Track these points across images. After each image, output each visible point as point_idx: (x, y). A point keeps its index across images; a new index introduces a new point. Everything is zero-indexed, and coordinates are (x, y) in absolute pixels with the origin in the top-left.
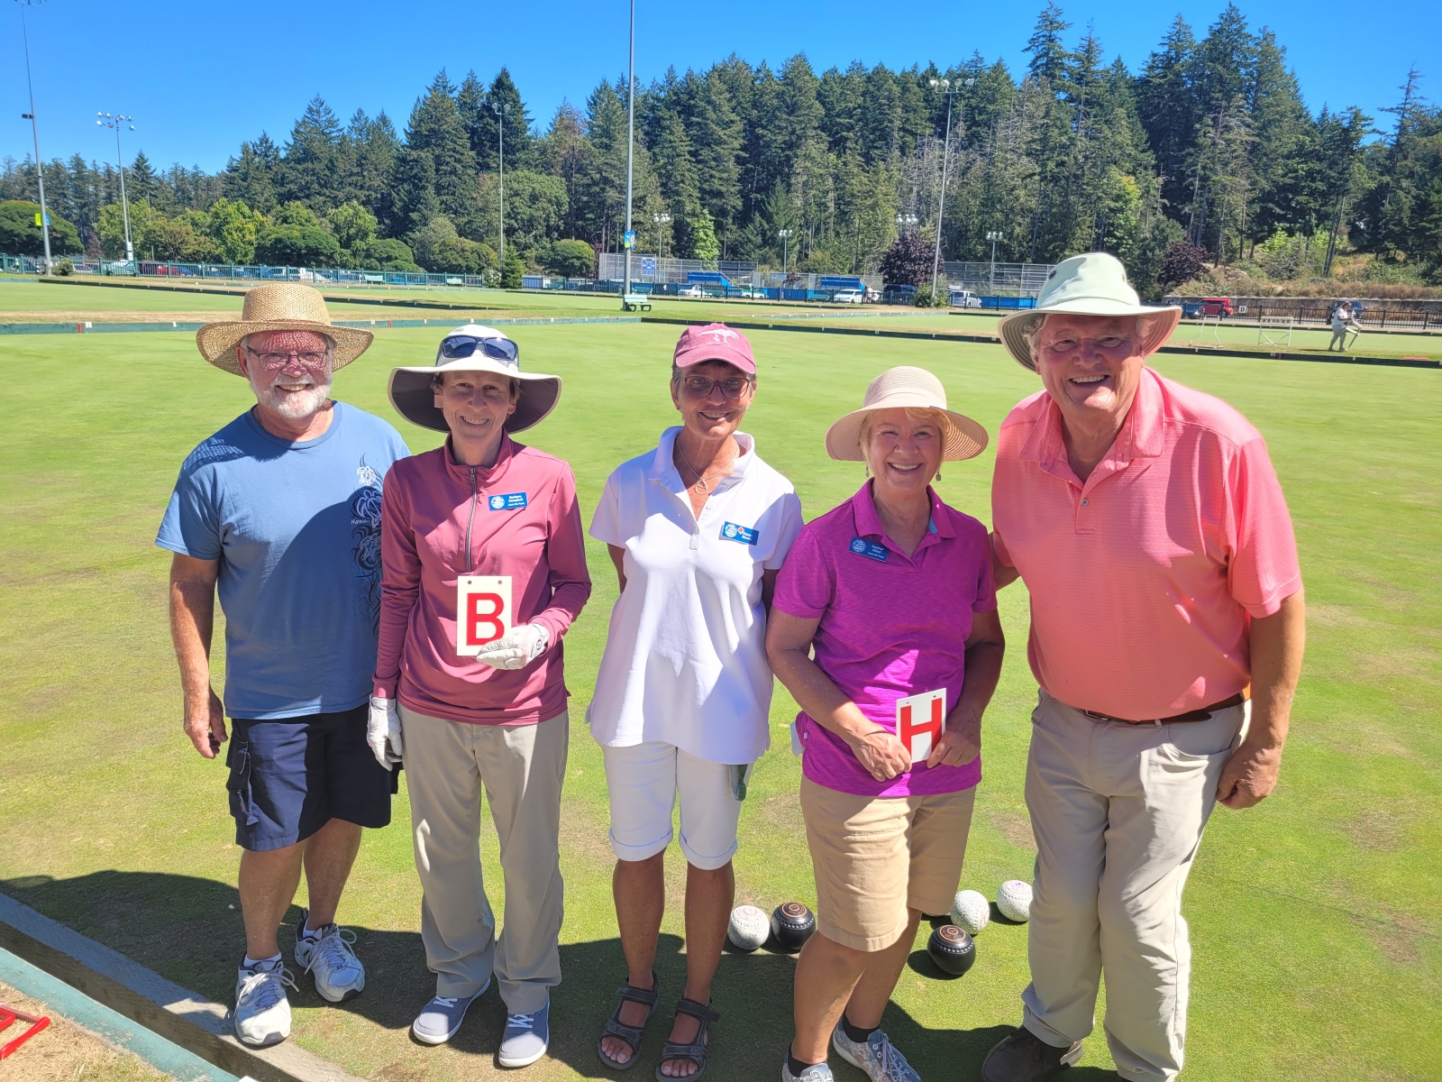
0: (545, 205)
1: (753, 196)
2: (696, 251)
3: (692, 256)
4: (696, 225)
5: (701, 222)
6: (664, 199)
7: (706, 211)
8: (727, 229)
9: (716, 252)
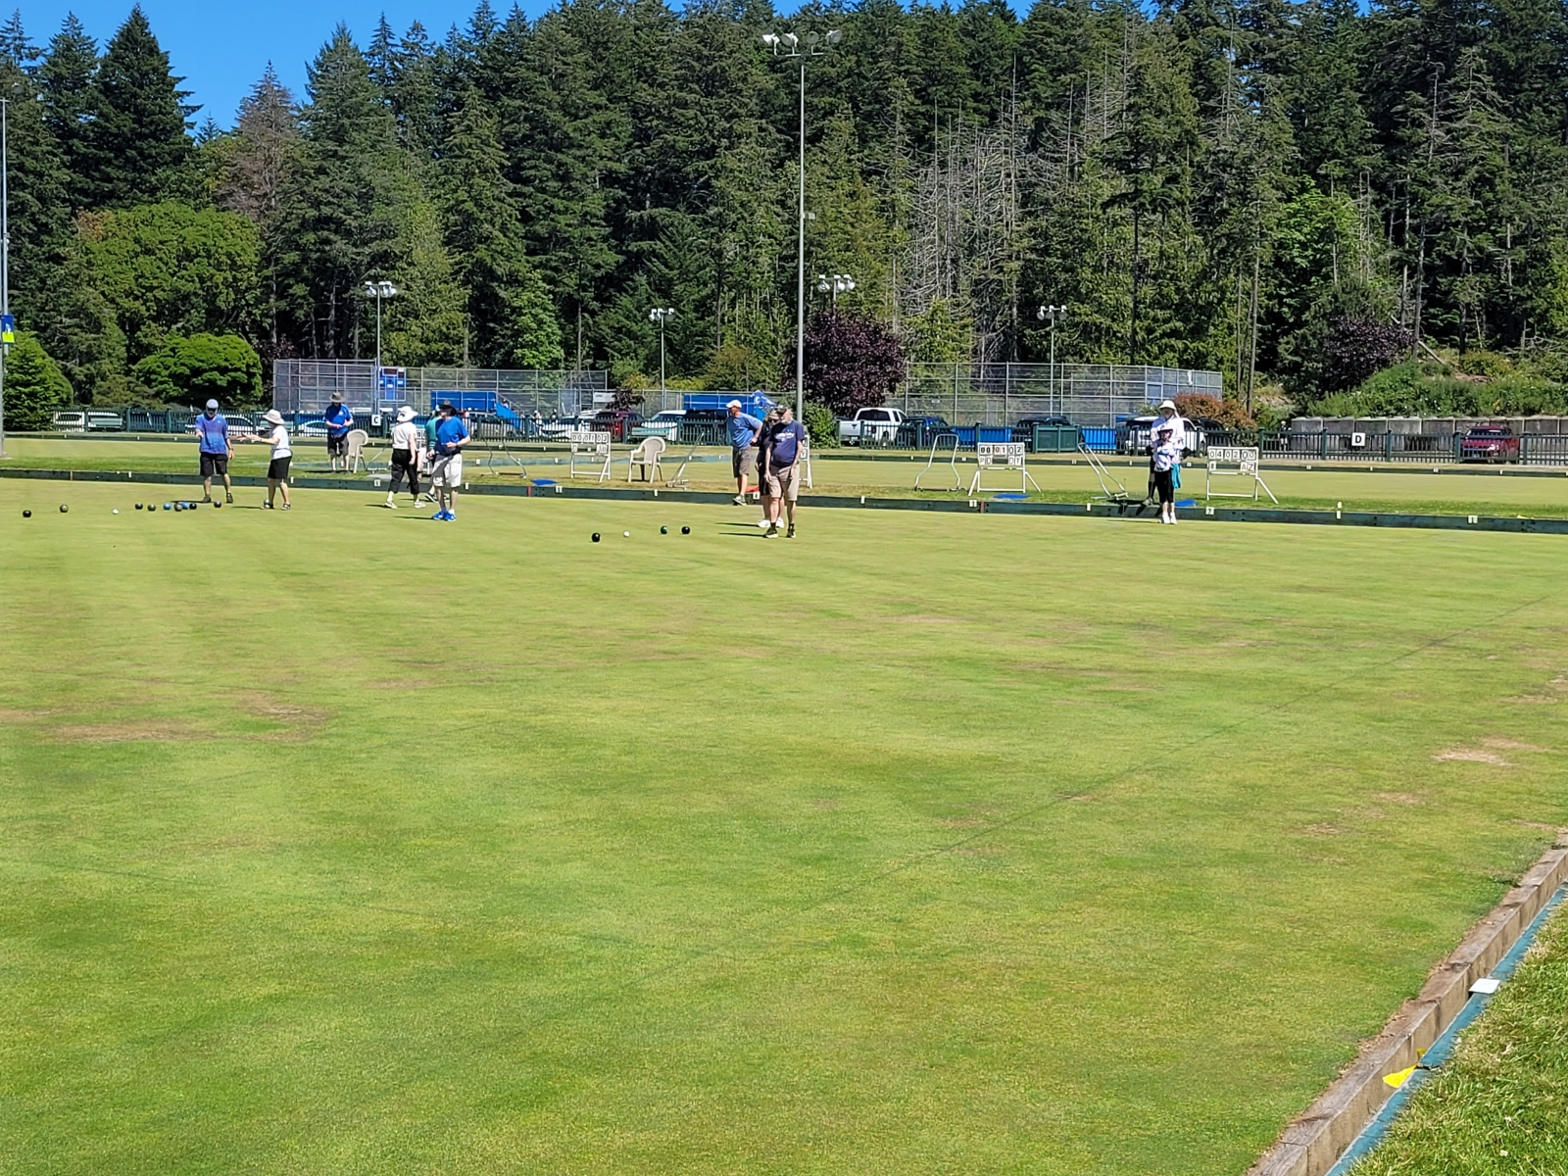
1: (633, 247)
2: (519, 351)
3: (510, 363)
4: (517, 303)
5: (526, 296)
6: (450, 254)
7: (537, 274)
8: (585, 310)
9: (559, 352)
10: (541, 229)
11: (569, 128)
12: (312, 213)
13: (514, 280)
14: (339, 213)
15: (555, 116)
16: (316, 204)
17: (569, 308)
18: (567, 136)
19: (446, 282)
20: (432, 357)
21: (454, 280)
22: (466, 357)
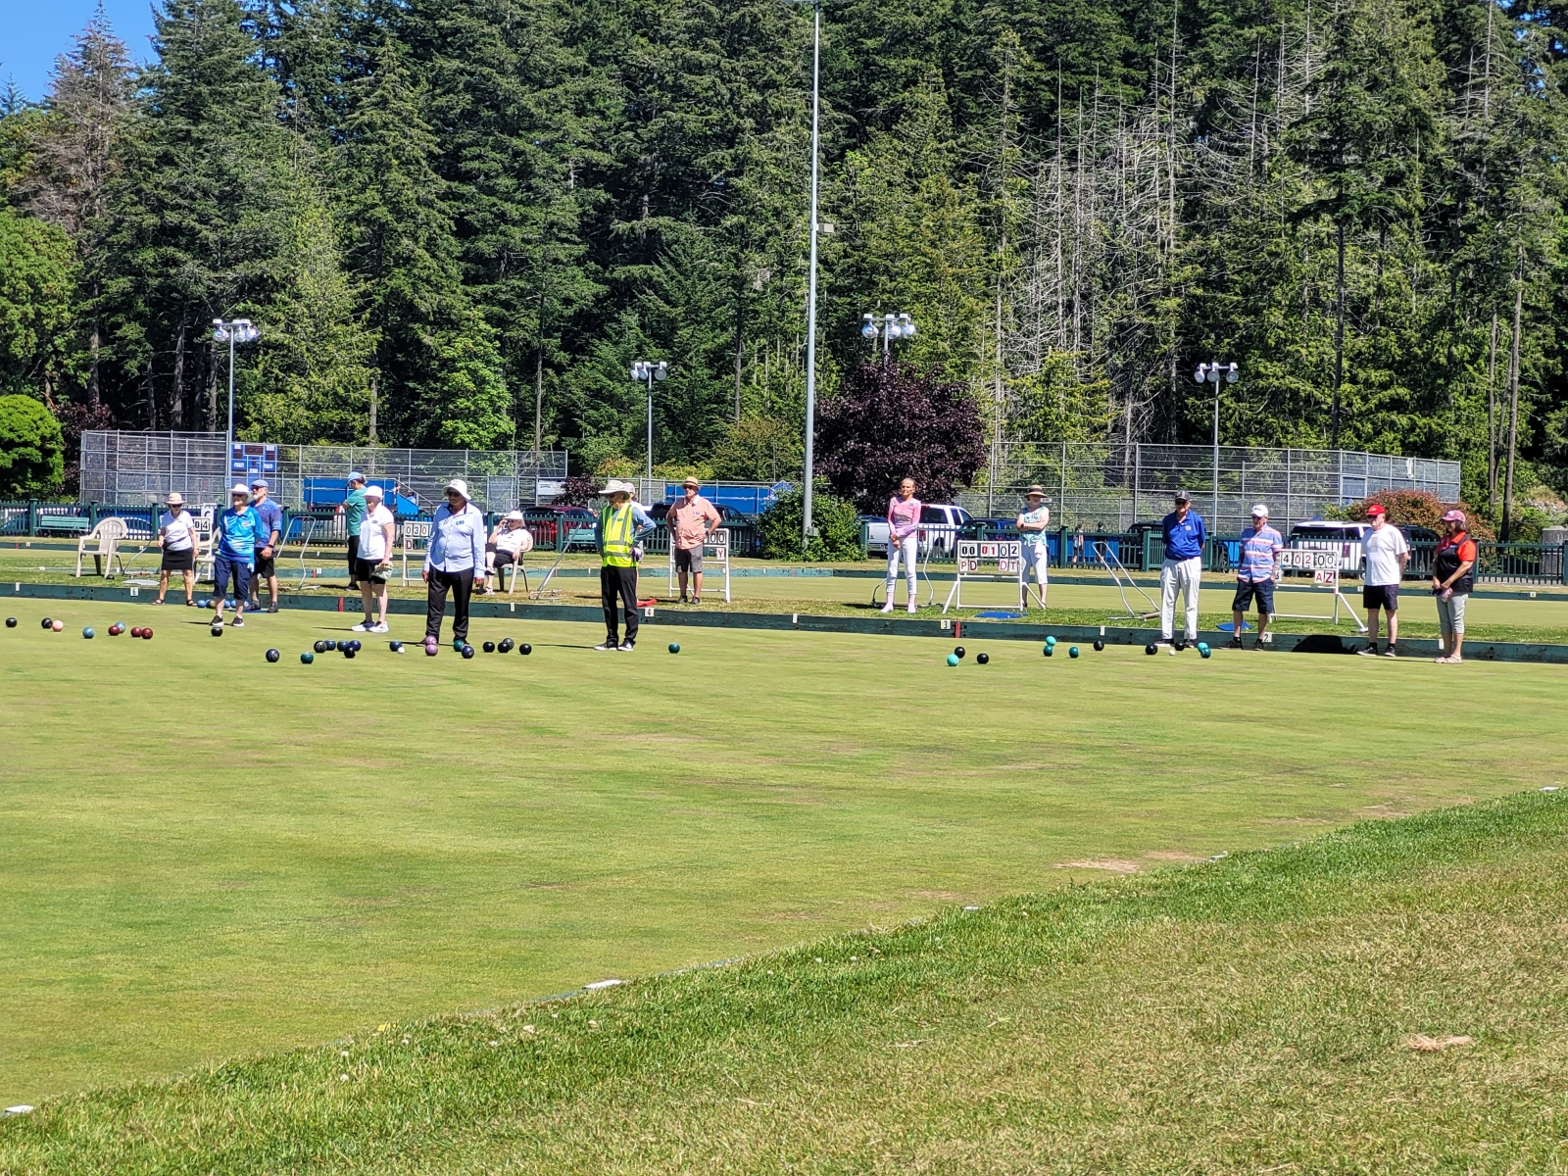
1: (620, 272)
2: (449, 424)
3: (435, 440)
4: (448, 353)
5: (462, 343)
6: (352, 282)
7: (477, 312)
8: (548, 363)
9: (507, 425)
10: (485, 245)
11: (528, 101)
12: (151, 220)
13: (444, 320)
14: (190, 221)
15: (509, 84)
16: (159, 207)
17: (525, 364)
18: (525, 113)
19: (345, 322)
20: (322, 431)
21: (357, 319)
22: (373, 431)
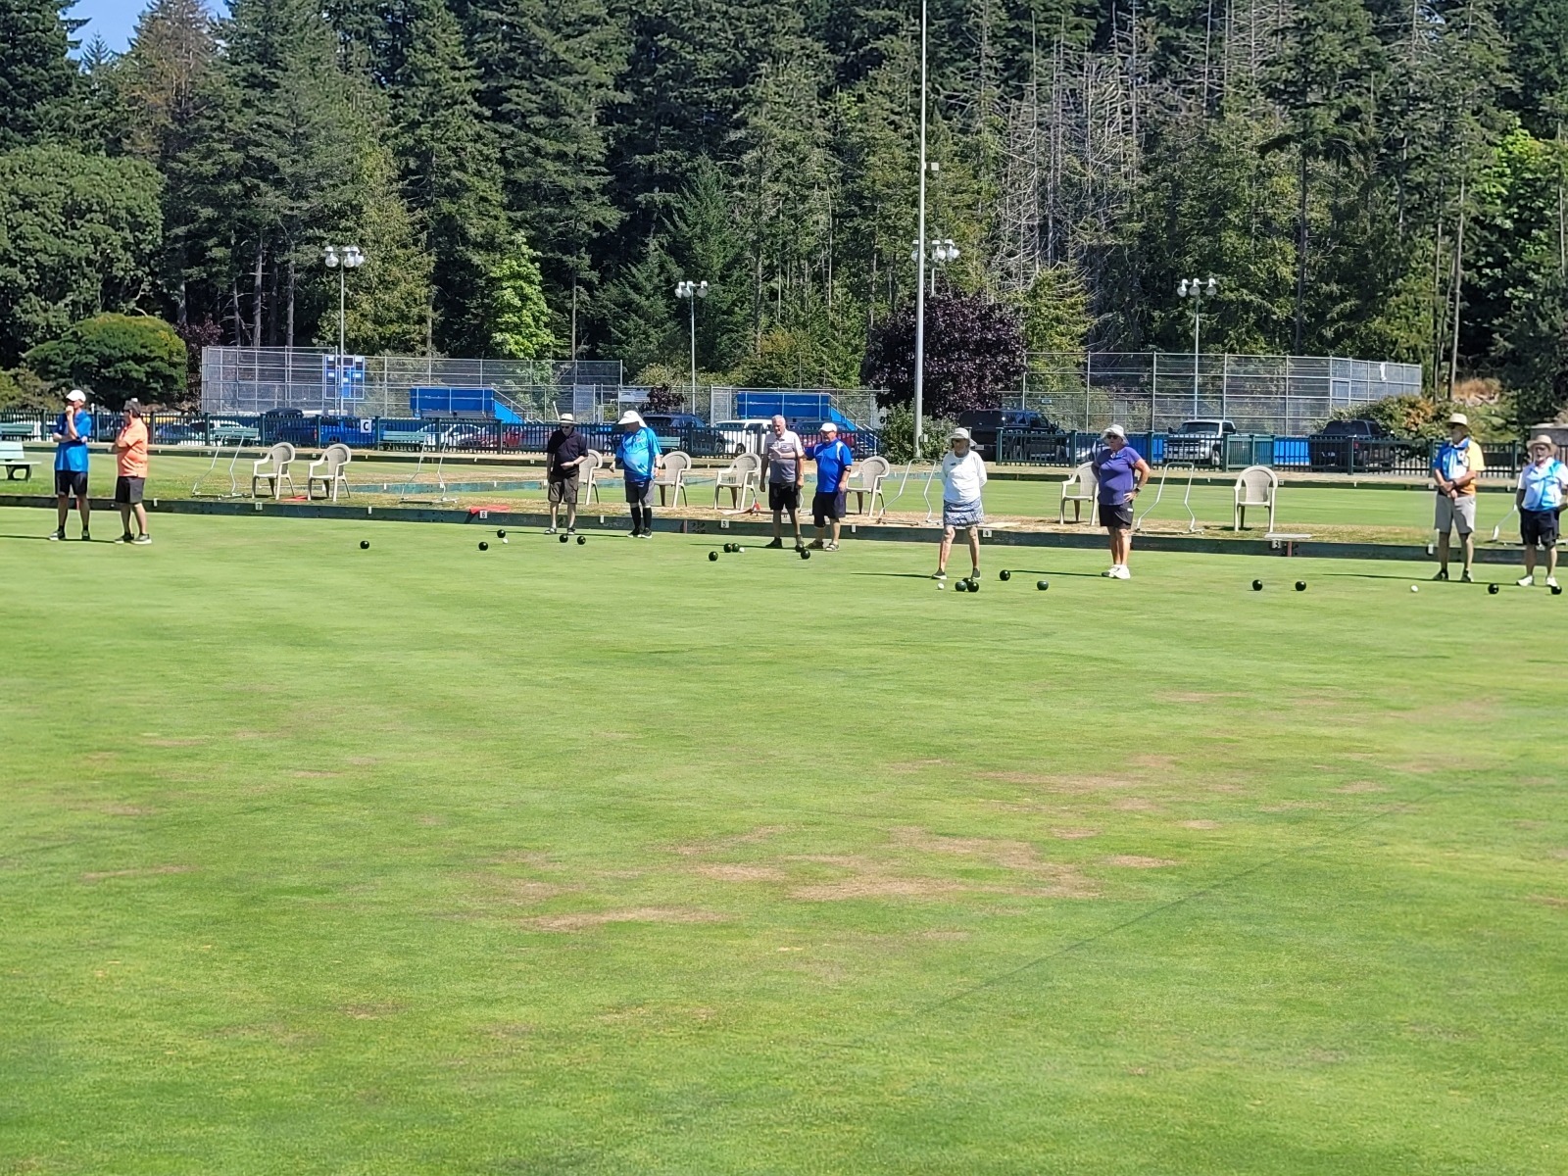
0: (101, 231)
1: (641, 199)
2: (498, 336)
3: (486, 351)
4: (496, 273)
6: (410, 210)
8: (581, 282)
9: (548, 338)
10: (521, 176)
11: (560, 48)
12: (238, 157)
13: (489, 245)
14: (270, 157)
15: (542, 33)
16: (240, 145)
18: (556, 60)
19: (405, 246)
20: (387, 343)
21: (416, 242)
22: (429, 342)
